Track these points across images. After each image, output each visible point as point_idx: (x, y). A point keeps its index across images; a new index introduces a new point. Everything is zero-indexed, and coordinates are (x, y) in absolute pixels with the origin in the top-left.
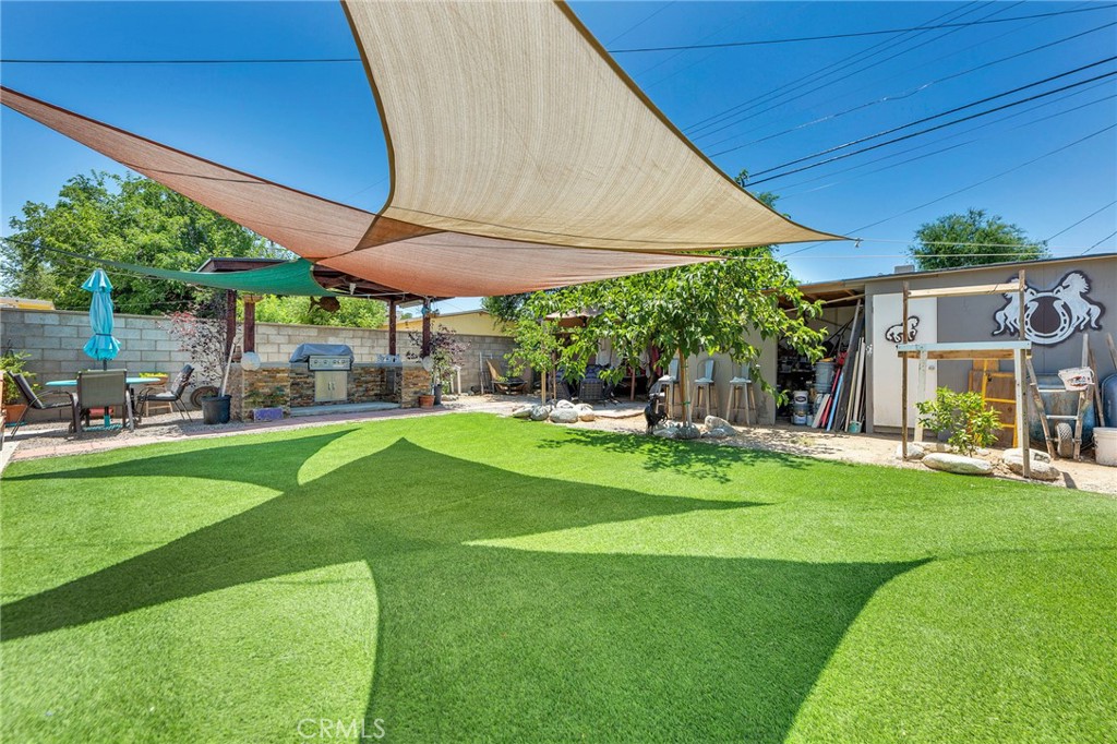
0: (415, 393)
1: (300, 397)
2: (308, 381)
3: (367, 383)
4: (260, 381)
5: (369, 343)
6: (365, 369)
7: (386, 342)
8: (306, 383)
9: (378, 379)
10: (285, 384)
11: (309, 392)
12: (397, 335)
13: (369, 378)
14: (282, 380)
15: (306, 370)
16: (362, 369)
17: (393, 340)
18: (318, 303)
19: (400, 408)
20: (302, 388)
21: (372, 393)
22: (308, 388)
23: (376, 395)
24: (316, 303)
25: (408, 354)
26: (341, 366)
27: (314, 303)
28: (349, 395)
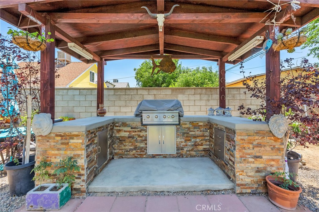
0: (258, 171)
1: (135, 148)
2: (141, 134)
3: (195, 137)
4: (52, 148)
5: (205, 97)
6: (194, 124)
7: (217, 96)
8: (139, 136)
9: (207, 134)
10: (79, 152)
11: (142, 145)
12: (226, 91)
13: (198, 133)
14: (76, 148)
15: (139, 124)
16: (191, 123)
17: (222, 93)
18: (158, 66)
19: (233, 190)
20: (136, 141)
21: (201, 148)
22: (142, 141)
23: (205, 150)
24: (157, 66)
25: (242, 107)
26: (169, 120)
27: (155, 66)
28: (178, 148)
